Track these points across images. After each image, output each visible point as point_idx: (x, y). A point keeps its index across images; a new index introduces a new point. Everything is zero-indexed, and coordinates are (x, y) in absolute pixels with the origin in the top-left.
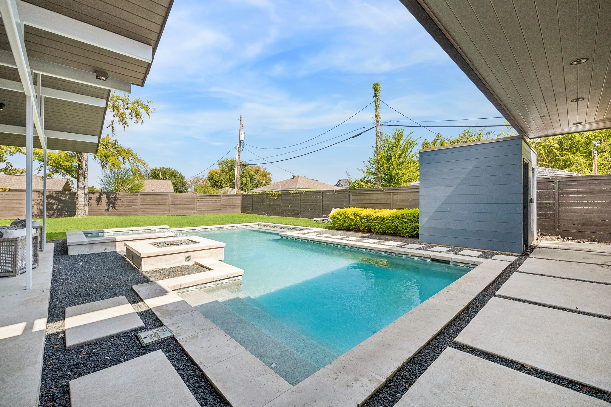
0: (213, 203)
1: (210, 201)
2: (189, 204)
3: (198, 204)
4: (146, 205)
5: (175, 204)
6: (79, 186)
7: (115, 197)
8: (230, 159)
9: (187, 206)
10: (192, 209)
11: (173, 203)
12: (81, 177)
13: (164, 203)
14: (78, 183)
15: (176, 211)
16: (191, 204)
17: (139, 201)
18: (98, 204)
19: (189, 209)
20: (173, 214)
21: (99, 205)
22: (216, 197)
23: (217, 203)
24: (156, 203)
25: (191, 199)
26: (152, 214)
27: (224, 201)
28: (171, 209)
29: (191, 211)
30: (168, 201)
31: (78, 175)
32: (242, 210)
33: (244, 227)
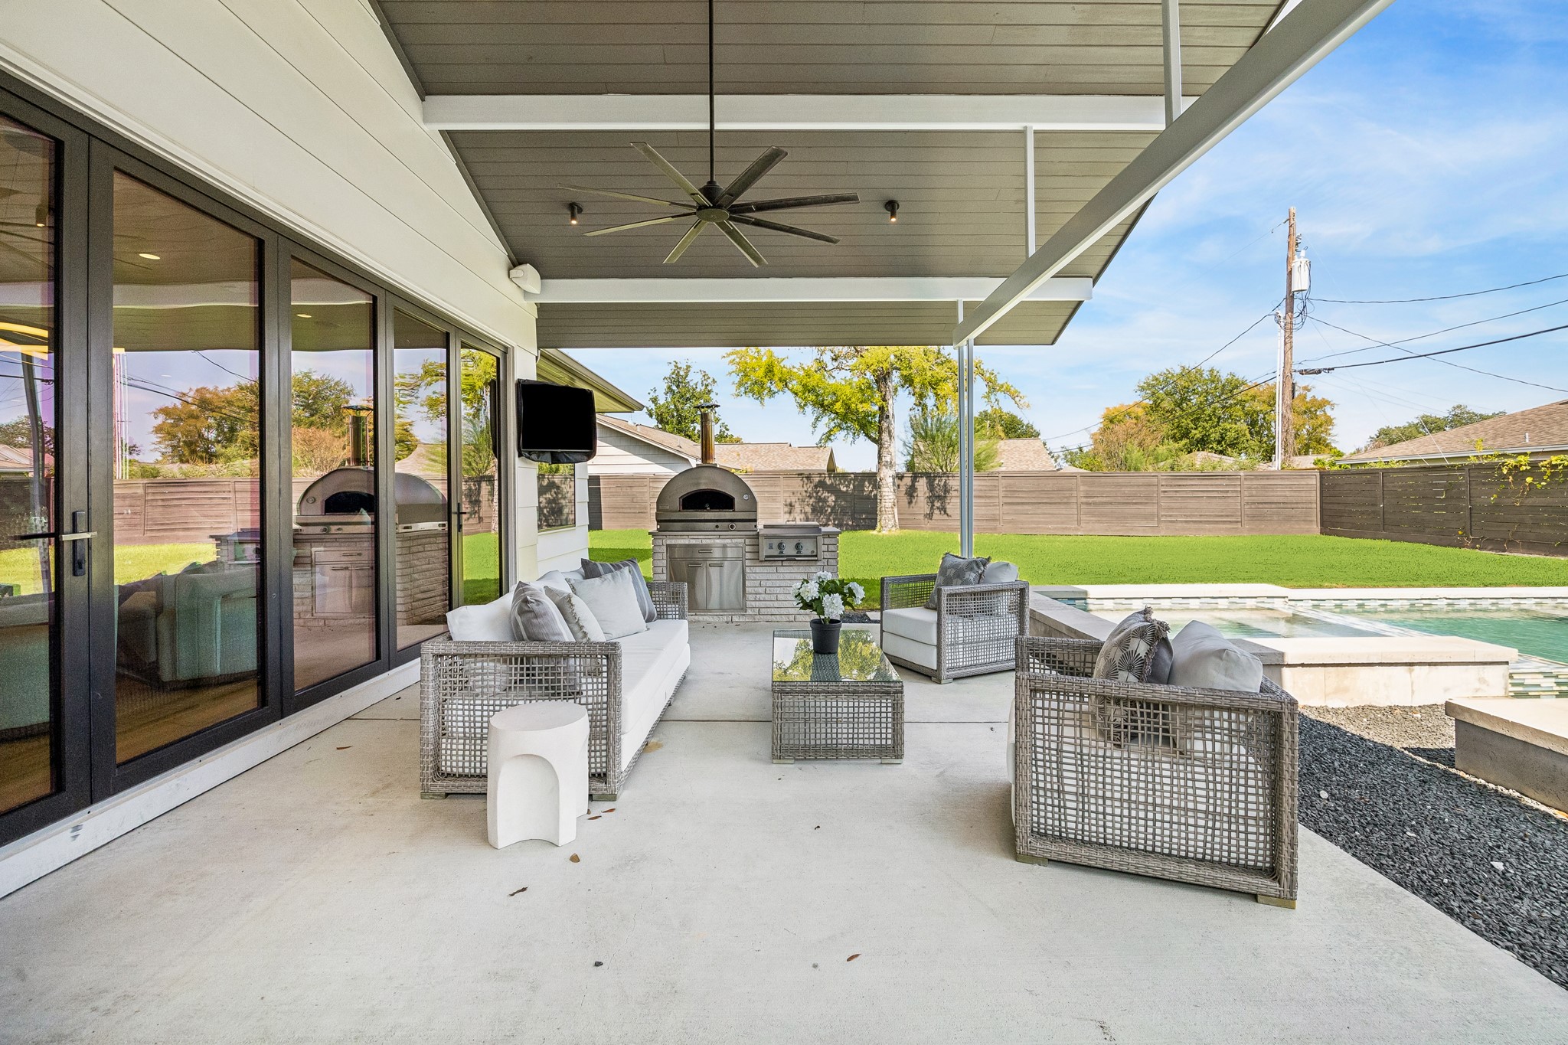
0: (1214, 501)
1: (1205, 495)
2: (1136, 503)
3: (1163, 503)
4: (1018, 504)
5: (1095, 504)
6: (883, 459)
7: (945, 485)
8: (1178, 371)
9: (1132, 510)
10: (1146, 519)
11: (1090, 500)
12: (885, 436)
13: (1065, 500)
14: (879, 451)
15: (1099, 522)
16: (1141, 503)
17: (1002, 494)
18: (910, 503)
19: (1135, 517)
20: (1090, 530)
21: (913, 504)
22: (1224, 482)
23: (1230, 500)
24: (1044, 501)
25: (1142, 489)
26: (1035, 528)
27: (1254, 493)
28: (1083, 517)
29: (1144, 523)
30: (1075, 493)
31: (880, 432)
32: (1322, 524)
33: (1528, 604)
